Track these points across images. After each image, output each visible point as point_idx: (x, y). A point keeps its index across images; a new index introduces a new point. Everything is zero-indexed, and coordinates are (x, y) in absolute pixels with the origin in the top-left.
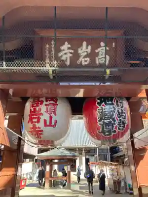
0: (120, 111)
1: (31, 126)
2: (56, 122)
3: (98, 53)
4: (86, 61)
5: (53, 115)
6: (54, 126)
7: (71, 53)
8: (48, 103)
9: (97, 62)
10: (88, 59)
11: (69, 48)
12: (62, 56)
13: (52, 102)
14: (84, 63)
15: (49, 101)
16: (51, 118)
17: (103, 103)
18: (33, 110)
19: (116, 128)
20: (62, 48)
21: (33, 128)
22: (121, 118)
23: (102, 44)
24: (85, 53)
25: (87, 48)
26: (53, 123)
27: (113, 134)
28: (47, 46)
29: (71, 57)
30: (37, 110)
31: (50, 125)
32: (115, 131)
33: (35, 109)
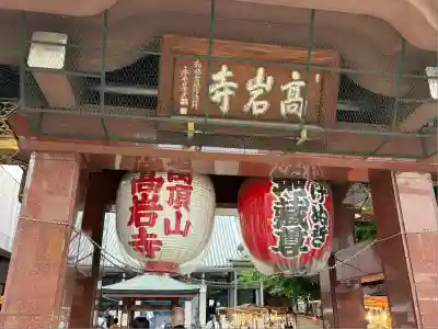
0: (318, 209)
1: (136, 231)
2: (188, 224)
3: (286, 91)
4: (261, 107)
5: (182, 210)
6: (184, 233)
7: (231, 88)
8: (174, 183)
9: (283, 111)
10: (265, 103)
11: (229, 79)
12: (213, 94)
13: (182, 183)
14: (256, 111)
15: (176, 179)
16: (179, 216)
17: (286, 191)
18: (140, 198)
19: (308, 243)
20: (215, 77)
21: (139, 236)
22: (319, 223)
23: (295, 75)
24: (261, 92)
25: (265, 82)
26: (183, 227)
27: (300, 253)
28: (185, 71)
29: (230, 96)
30: (150, 197)
31: (177, 231)
32: (305, 249)
33: (145, 196)
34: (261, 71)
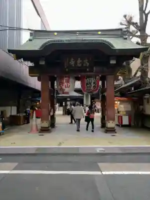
3: (84, 62)
4: (80, 65)
5: (68, 83)
9: (84, 65)
11: (73, 60)
12: (71, 63)
15: (67, 78)
17: (88, 79)
29: (74, 64)
30: (62, 81)
31: (67, 87)
34: (79, 59)
